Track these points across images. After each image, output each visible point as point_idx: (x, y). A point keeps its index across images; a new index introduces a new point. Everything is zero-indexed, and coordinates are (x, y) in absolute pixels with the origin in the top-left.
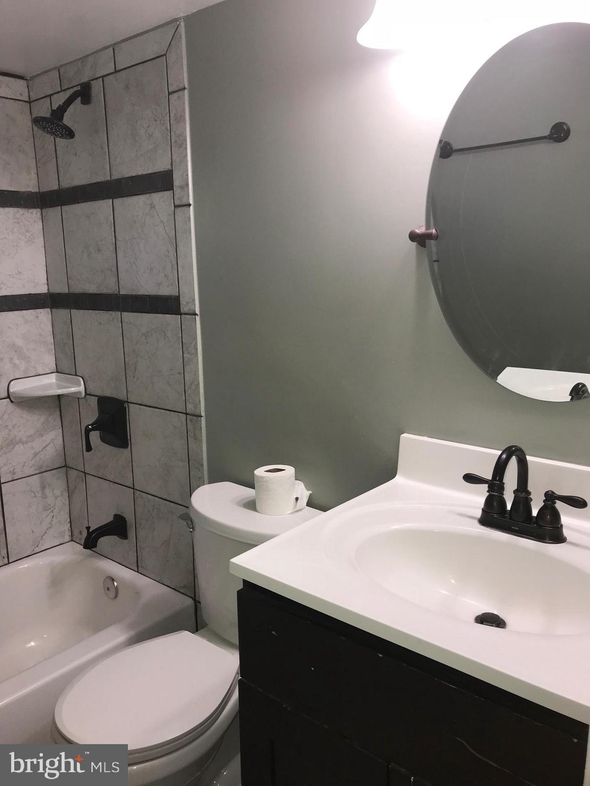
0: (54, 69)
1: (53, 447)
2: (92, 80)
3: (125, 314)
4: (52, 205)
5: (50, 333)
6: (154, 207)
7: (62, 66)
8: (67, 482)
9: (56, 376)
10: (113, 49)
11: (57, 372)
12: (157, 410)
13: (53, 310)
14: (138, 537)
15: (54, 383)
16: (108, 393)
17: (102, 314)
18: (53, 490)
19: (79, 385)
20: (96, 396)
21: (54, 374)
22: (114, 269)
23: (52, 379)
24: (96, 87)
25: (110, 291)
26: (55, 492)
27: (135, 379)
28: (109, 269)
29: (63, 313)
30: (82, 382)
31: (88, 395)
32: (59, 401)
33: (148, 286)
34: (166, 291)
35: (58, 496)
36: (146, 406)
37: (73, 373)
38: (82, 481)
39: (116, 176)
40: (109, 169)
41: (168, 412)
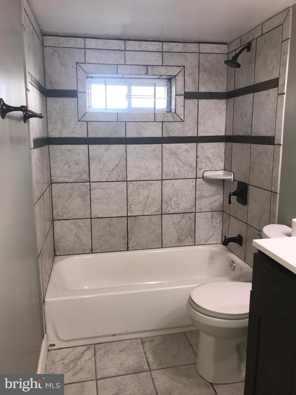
0: (238, 38)
1: (218, 202)
2: (252, 40)
3: (252, 145)
4: (231, 97)
5: (223, 153)
6: (269, 96)
7: (241, 36)
8: (223, 218)
9: (224, 172)
10: (262, 25)
11: (224, 170)
12: (260, 189)
13: (226, 143)
14: (246, 246)
15: (222, 174)
16: (242, 180)
17: (244, 145)
18: (216, 220)
19: (231, 176)
20: (237, 181)
21: (223, 171)
22: (251, 125)
23: (222, 173)
24: (253, 43)
25: (248, 135)
26: (217, 221)
27: (253, 174)
28: (248, 125)
29: (229, 144)
30: (233, 175)
31: (235, 180)
32: (224, 183)
33: (263, 132)
34: (269, 134)
35: (218, 223)
36: (256, 187)
37: (230, 171)
38: (228, 218)
39: (256, 83)
40: (254, 80)
41: (264, 190)
